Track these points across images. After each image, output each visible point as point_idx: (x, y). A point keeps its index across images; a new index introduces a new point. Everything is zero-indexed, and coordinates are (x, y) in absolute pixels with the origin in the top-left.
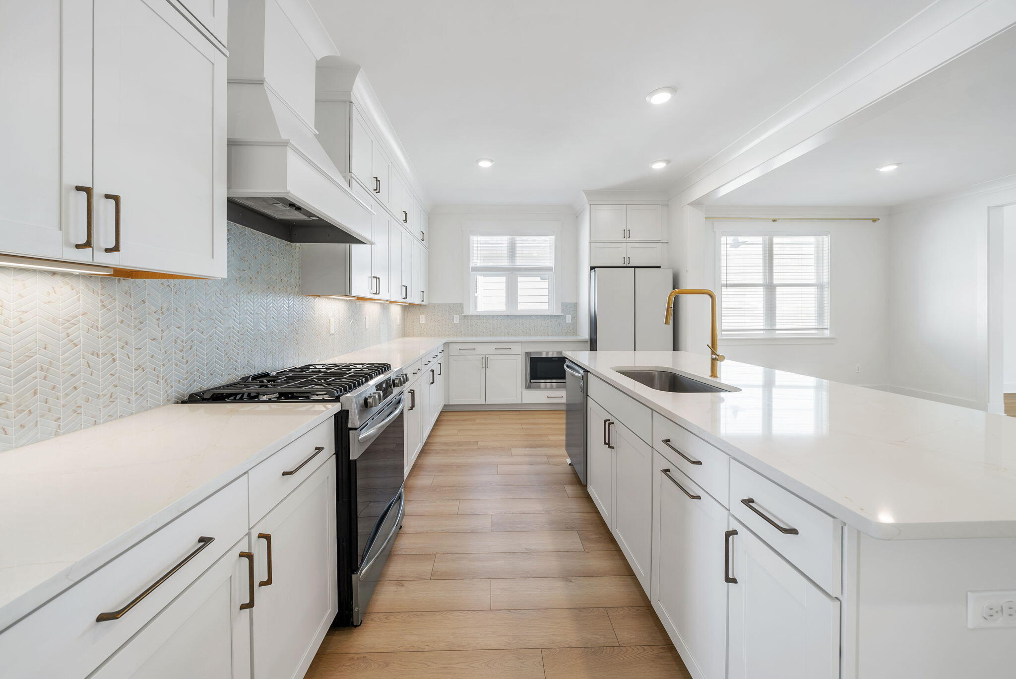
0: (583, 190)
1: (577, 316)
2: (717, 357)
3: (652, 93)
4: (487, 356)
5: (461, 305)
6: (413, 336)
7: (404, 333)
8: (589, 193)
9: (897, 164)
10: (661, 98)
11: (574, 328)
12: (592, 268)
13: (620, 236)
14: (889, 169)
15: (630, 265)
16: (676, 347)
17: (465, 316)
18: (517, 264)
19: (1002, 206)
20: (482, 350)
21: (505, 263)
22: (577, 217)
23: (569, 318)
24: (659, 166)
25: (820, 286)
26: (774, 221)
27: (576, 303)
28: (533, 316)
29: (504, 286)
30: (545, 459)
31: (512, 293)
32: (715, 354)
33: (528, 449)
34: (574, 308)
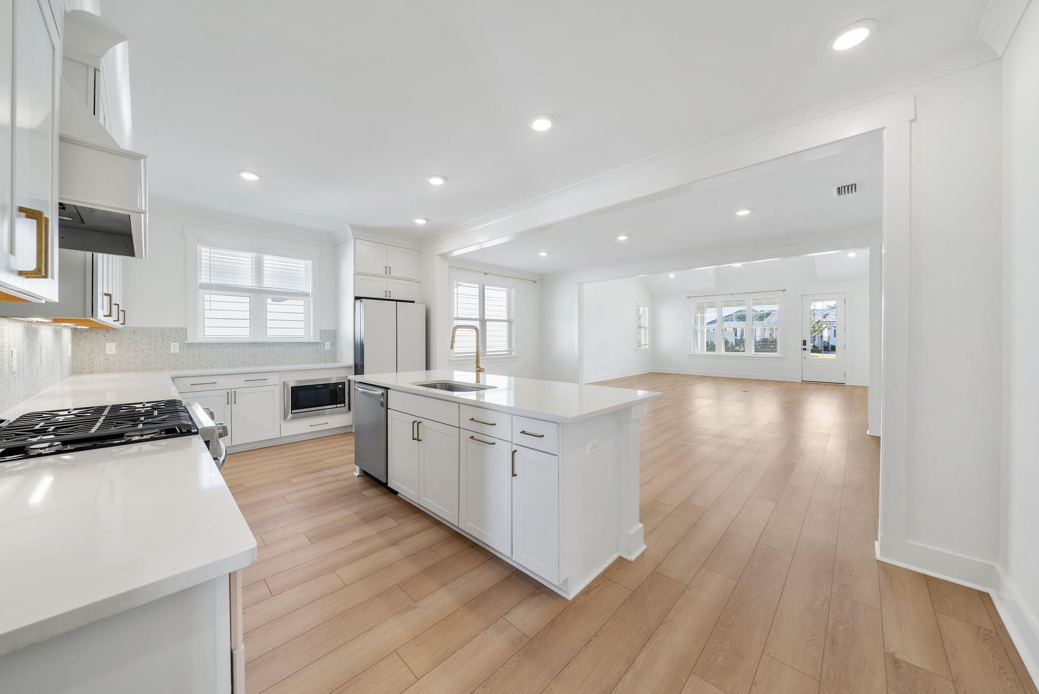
0: (349, 224)
1: (336, 344)
2: (480, 370)
3: (431, 176)
4: (234, 390)
5: (184, 331)
6: (92, 372)
7: (77, 370)
8: (354, 228)
9: (547, 253)
10: (436, 181)
11: (333, 355)
12: (357, 298)
13: (382, 272)
14: (543, 254)
15: (390, 298)
16: (428, 367)
17: (190, 344)
18: (265, 286)
19: (583, 283)
20: (226, 383)
21: (248, 282)
22: (336, 246)
23: (327, 346)
24: (420, 222)
25: (510, 322)
26: (485, 274)
27: (336, 331)
28: (286, 343)
29: (247, 307)
30: (332, 479)
31: (258, 317)
32: (480, 368)
33: (309, 475)
34: (333, 335)
